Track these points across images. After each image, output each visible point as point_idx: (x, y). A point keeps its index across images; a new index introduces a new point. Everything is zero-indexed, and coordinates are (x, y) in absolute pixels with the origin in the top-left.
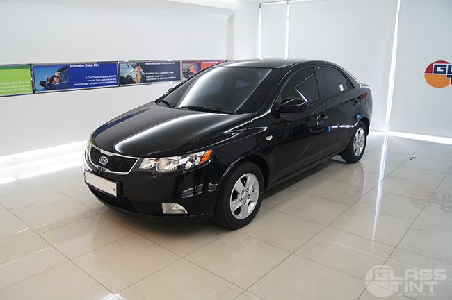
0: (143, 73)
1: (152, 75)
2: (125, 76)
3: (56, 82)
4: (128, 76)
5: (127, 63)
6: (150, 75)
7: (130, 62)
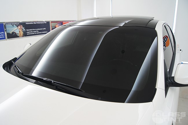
0: (24, 30)
1: (31, 31)
2: (11, 33)
5: (12, 23)
6: (29, 31)
7: (14, 23)
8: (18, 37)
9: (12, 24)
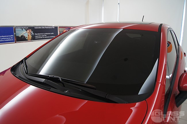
2: (20, 36)
4: (22, 36)
5: (21, 27)
6: (38, 35)
7: (23, 27)
8: (27, 40)
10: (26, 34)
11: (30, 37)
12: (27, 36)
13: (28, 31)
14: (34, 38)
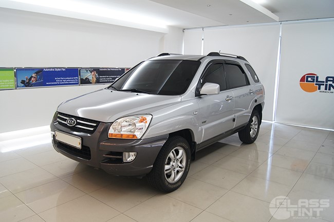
0: (98, 76)
1: (104, 78)
2: (84, 78)
3: (33, 81)
4: (86, 78)
6: (102, 78)
7: (88, 68)
8: (91, 83)
9: (87, 69)
10: (91, 76)
11: (95, 79)
12: (91, 79)
13: (93, 73)
14: (98, 82)
